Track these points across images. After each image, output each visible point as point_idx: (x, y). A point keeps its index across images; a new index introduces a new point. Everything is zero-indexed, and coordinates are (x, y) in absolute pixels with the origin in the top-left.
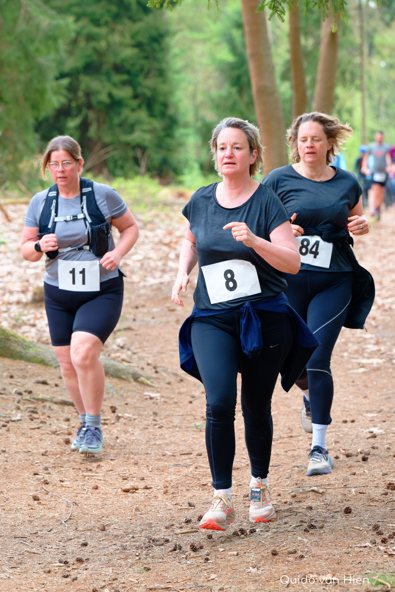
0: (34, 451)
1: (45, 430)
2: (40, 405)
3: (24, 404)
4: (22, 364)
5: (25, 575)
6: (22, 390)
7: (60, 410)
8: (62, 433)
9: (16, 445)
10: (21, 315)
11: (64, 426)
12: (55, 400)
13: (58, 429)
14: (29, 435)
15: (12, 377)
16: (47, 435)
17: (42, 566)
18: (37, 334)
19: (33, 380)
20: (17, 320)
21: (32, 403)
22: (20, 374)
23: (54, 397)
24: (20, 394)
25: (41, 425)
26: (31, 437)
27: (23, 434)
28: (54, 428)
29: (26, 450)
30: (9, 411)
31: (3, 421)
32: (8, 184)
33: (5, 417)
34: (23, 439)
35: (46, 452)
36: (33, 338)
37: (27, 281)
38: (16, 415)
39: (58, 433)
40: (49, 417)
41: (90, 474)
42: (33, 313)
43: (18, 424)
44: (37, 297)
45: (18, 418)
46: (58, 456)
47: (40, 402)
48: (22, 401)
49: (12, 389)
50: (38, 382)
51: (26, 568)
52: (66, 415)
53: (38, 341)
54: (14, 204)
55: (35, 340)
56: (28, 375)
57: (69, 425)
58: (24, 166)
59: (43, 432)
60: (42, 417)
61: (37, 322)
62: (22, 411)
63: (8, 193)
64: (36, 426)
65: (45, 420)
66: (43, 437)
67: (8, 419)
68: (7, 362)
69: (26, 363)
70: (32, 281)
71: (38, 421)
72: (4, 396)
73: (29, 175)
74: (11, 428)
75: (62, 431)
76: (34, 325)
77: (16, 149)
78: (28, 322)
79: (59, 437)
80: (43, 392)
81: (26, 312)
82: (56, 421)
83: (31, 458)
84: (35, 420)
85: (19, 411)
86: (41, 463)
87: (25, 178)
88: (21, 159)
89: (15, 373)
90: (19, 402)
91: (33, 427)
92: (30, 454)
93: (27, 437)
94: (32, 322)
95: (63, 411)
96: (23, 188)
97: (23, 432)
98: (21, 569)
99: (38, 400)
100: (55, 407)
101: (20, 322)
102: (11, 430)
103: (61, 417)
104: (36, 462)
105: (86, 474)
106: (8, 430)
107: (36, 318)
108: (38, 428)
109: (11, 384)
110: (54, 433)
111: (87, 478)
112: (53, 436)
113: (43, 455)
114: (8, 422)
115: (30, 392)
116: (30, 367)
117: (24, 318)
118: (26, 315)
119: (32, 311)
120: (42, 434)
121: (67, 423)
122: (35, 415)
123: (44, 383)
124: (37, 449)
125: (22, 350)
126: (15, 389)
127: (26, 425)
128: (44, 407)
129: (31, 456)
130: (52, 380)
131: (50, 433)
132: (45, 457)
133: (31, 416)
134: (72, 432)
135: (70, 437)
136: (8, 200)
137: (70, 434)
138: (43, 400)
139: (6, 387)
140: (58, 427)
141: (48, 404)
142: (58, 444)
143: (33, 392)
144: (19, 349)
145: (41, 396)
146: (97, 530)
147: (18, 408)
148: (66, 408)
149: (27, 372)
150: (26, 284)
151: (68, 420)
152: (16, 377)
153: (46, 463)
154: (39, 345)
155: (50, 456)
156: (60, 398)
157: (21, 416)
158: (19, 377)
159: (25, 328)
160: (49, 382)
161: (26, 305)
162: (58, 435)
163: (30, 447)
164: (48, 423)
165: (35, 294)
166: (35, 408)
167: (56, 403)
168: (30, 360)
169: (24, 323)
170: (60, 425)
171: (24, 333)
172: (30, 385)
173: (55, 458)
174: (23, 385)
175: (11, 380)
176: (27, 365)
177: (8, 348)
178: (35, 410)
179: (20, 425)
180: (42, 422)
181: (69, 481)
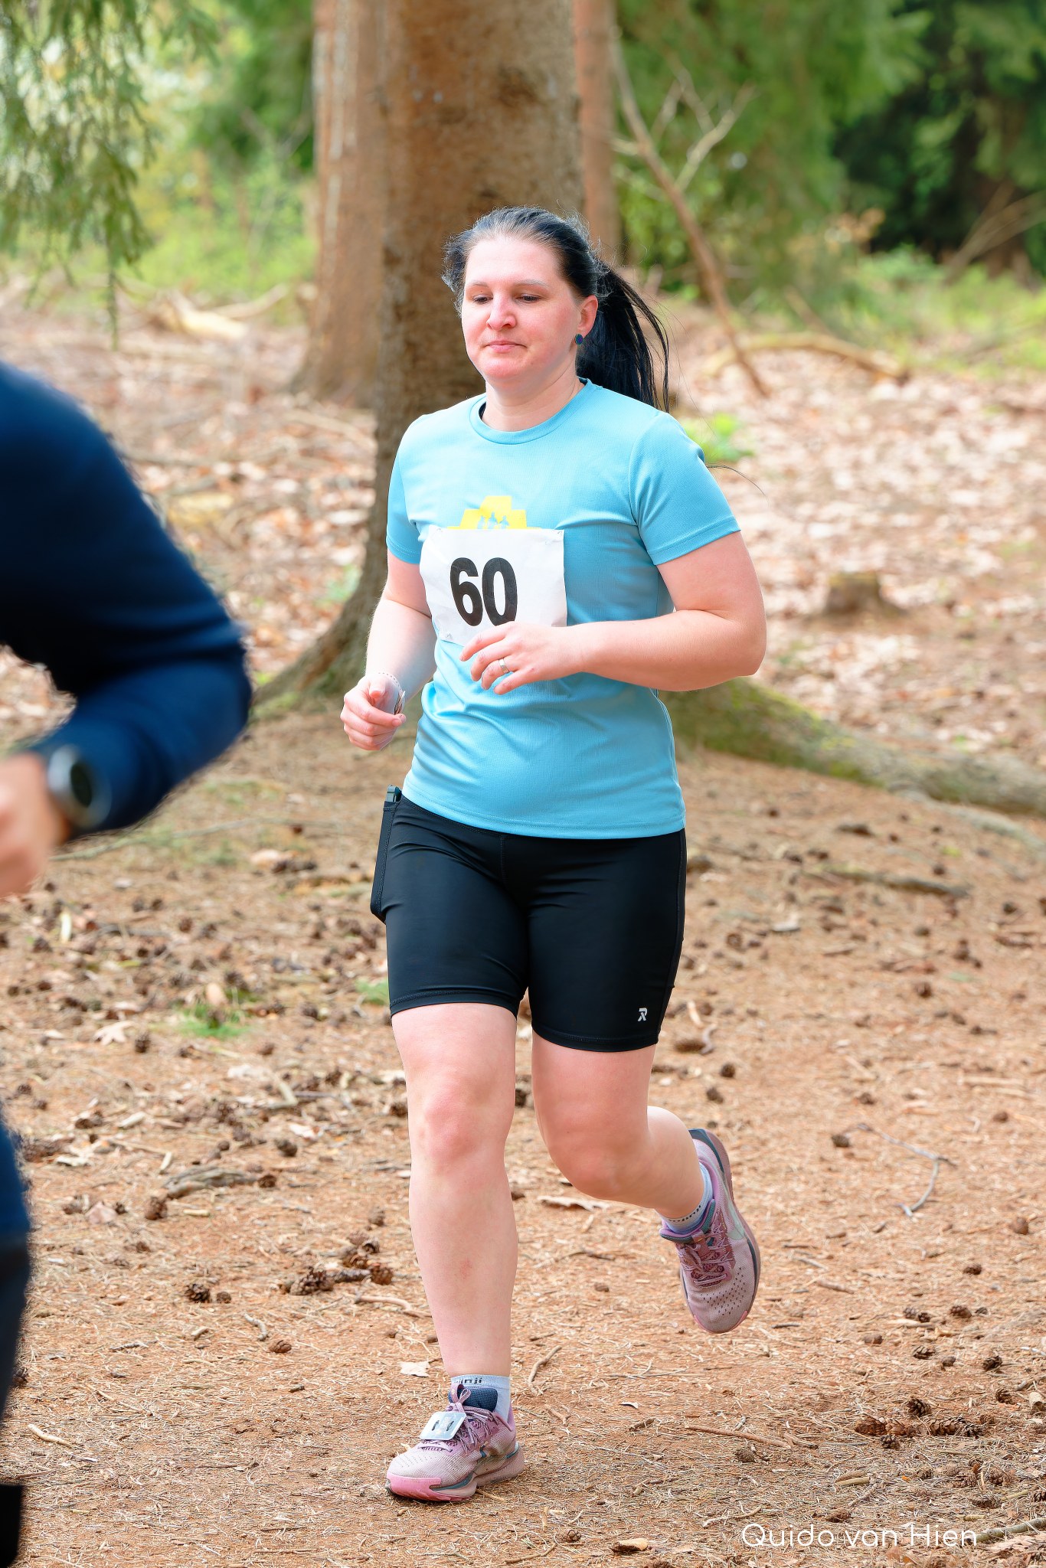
0: (837, 1015)
1: (864, 958)
2: (851, 891)
3: (807, 887)
4: (801, 780)
5: (814, 1347)
6: (802, 849)
7: (902, 905)
8: (909, 968)
9: (788, 995)
10: (796, 646)
11: (915, 948)
12: (890, 878)
13: (899, 957)
14: (822, 971)
15: (773, 814)
16: (868, 973)
17: (859, 1324)
18: (838, 700)
19: (833, 823)
20: (785, 661)
21: (829, 884)
22: (795, 805)
23: (887, 871)
24: (796, 859)
25: (852, 945)
26: (826, 977)
27: (805, 968)
28: (887, 953)
29: (813, 1011)
30: (766, 907)
31: (750, 931)
32: (760, 296)
33: (755, 921)
34: (804, 982)
35: (868, 1018)
36: (827, 708)
37: (812, 556)
38: (786, 917)
39: (899, 966)
40: (874, 923)
41: (986, 1079)
42: (828, 643)
43: (792, 941)
44: (840, 601)
45: (792, 922)
46: (899, 1029)
47: (850, 883)
48: (801, 880)
49: (776, 845)
50: (845, 830)
51: (815, 1328)
52: (919, 920)
53: (844, 717)
54: (776, 349)
55: (834, 716)
56: (817, 810)
57: (928, 947)
58: (802, 247)
59: (858, 963)
60: (855, 924)
61: (839, 668)
62: (801, 907)
63: (763, 319)
64: (840, 947)
65: (862, 933)
66: (859, 977)
67: (763, 927)
68: (761, 773)
69: (814, 778)
70: (824, 555)
71: (846, 934)
72: (755, 866)
73: (817, 271)
74: (772, 952)
75: (908, 963)
76: (830, 676)
77: (782, 204)
78: (812, 668)
79: (900, 978)
80: (858, 857)
81: (807, 639)
82: (892, 935)
83: (826, 1032)
84: (836, 932)
85: (793, 906)
86: (854, 1046)
87: (805, 280)
88: (794, 228)
89: (784, 803)
90: (793, 881)
91: (830, 949)
92: (822, 1021)
93: (817, 977)
94: (825, 666)
95: (911, 909)
96: (800, 306)
97: (806, 961)
98: (803, 1331)
99: (845, 877)
100: (890, 897)
101: (792, 667)
102: (771, 956)
103: (908, 923)
104: (842, 1042)
105: (974, 1079)
106: (765, 957)
107: (835, 657)
108: (846, 953)
109: (771, 833)
110: (888, 967)
111: (977, 1090)
112: (887, 975)
113: (859, 1025)
114: (764, 935)
115: (823, 856)
116: (824, 788)
117: (805, 656)
118: (808, 648)
119: (826, 636)
120: (856, 970)
121: (923, 941)
122: (836, 919)
123: (862, 831)
124: (843, 1009)
125: (802, 743)
126: (783, 848)
127: (813, 943)
128: (861, 896)
129: (825, 1026)
130: (882, 823)
131: (877, 966)
132: (864, 1031)
133: (824, 919)
134: (937, 965)
135: (930, 979)
136: (760, 340)
137: (930, 970)
138: (858, 878)
139: (758, 840)
140: (899, 950)
141: (870, 889)
142: (899, 996)
143: (834, 853)
144: (793, 739)
145: (852, 867)
146: (1006, 1231)
147: (791, 899)
148: (920, 901)
149: (815, 801)
150: (807, 564)
151: (925, 933)
152: (784, 814)
153: (868, 1046)
154: (845, 729)
155: (877, 1029)
156: (902, 874)
157: (801, 920)
158: (793, 814)
159: (807, 683)
160: (874, 828)
161: (808, 621)
162: (899, 972)
163: (823, 1004)
164: (872, 938)
165: (834, 592)
166: (837, 899)
167: (893, 886)
168: (822, 769)
169: (804, 670)
170: (905, 946)
171: (803, 696)
172: (822, 835)
173: (890, 1034)
174: (803, 838)
175: (771, 823)
176: (813, 784)
177: (764, 738)
178: (837, 905)
179: (797, 944)
180: (855, 937)
181: (929, 1099)
